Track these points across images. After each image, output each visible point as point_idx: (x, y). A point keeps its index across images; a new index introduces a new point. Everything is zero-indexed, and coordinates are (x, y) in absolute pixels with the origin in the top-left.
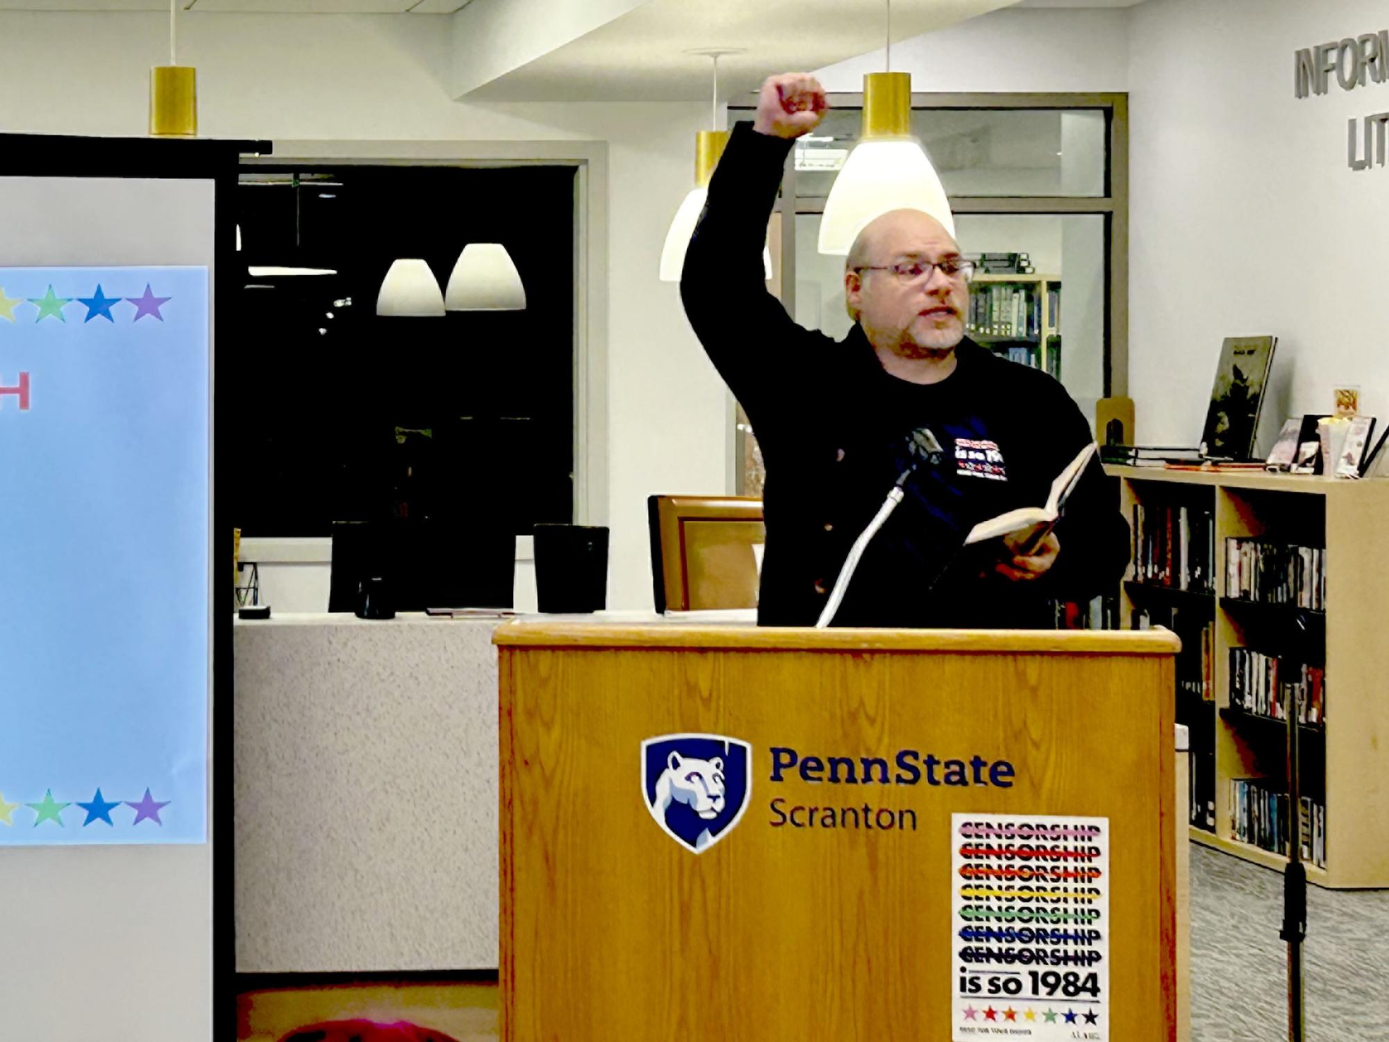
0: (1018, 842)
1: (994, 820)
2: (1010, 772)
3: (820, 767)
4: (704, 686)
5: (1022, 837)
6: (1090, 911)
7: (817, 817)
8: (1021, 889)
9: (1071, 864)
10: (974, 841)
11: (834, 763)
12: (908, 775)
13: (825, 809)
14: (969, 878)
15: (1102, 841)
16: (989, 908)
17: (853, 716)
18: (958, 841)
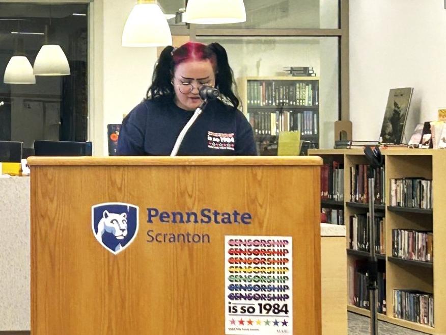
0: (253, 248)
2: (250, 217)
3: (168, 216)
4: (118, 182)
5: (255, 245)
6: (284, 277)
7: (167, 238)
8: (255, 268)
9: (276, 257)
10: (234, 247)
11: (174, 214)
12: (206, 219)
13: (170, 235)
14: (232, 263)
15: (289, 247)
16: (241, 277)
17: (182, 194)
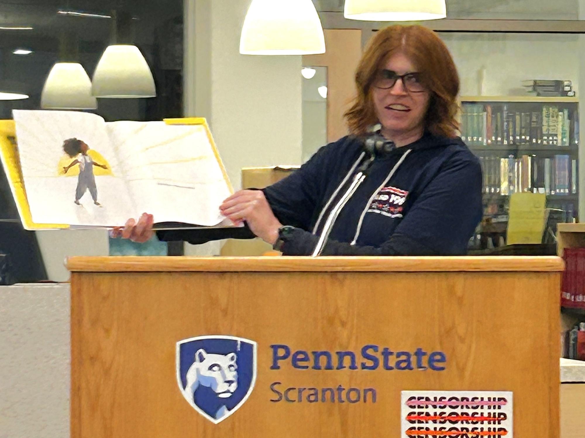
0: (448, 410)
1: (431, 394)
2: (443, 360)
3: (306, 359)
4: (223, 300)
5: (451, 407)
7: (305, 394)
9: (486, 426)
10: (417, 410)
11: (317, 355)
12: (370, 363)
13: (310, 389)
15: (507, 409)
17: (331, 321)
18: (405, 411)
